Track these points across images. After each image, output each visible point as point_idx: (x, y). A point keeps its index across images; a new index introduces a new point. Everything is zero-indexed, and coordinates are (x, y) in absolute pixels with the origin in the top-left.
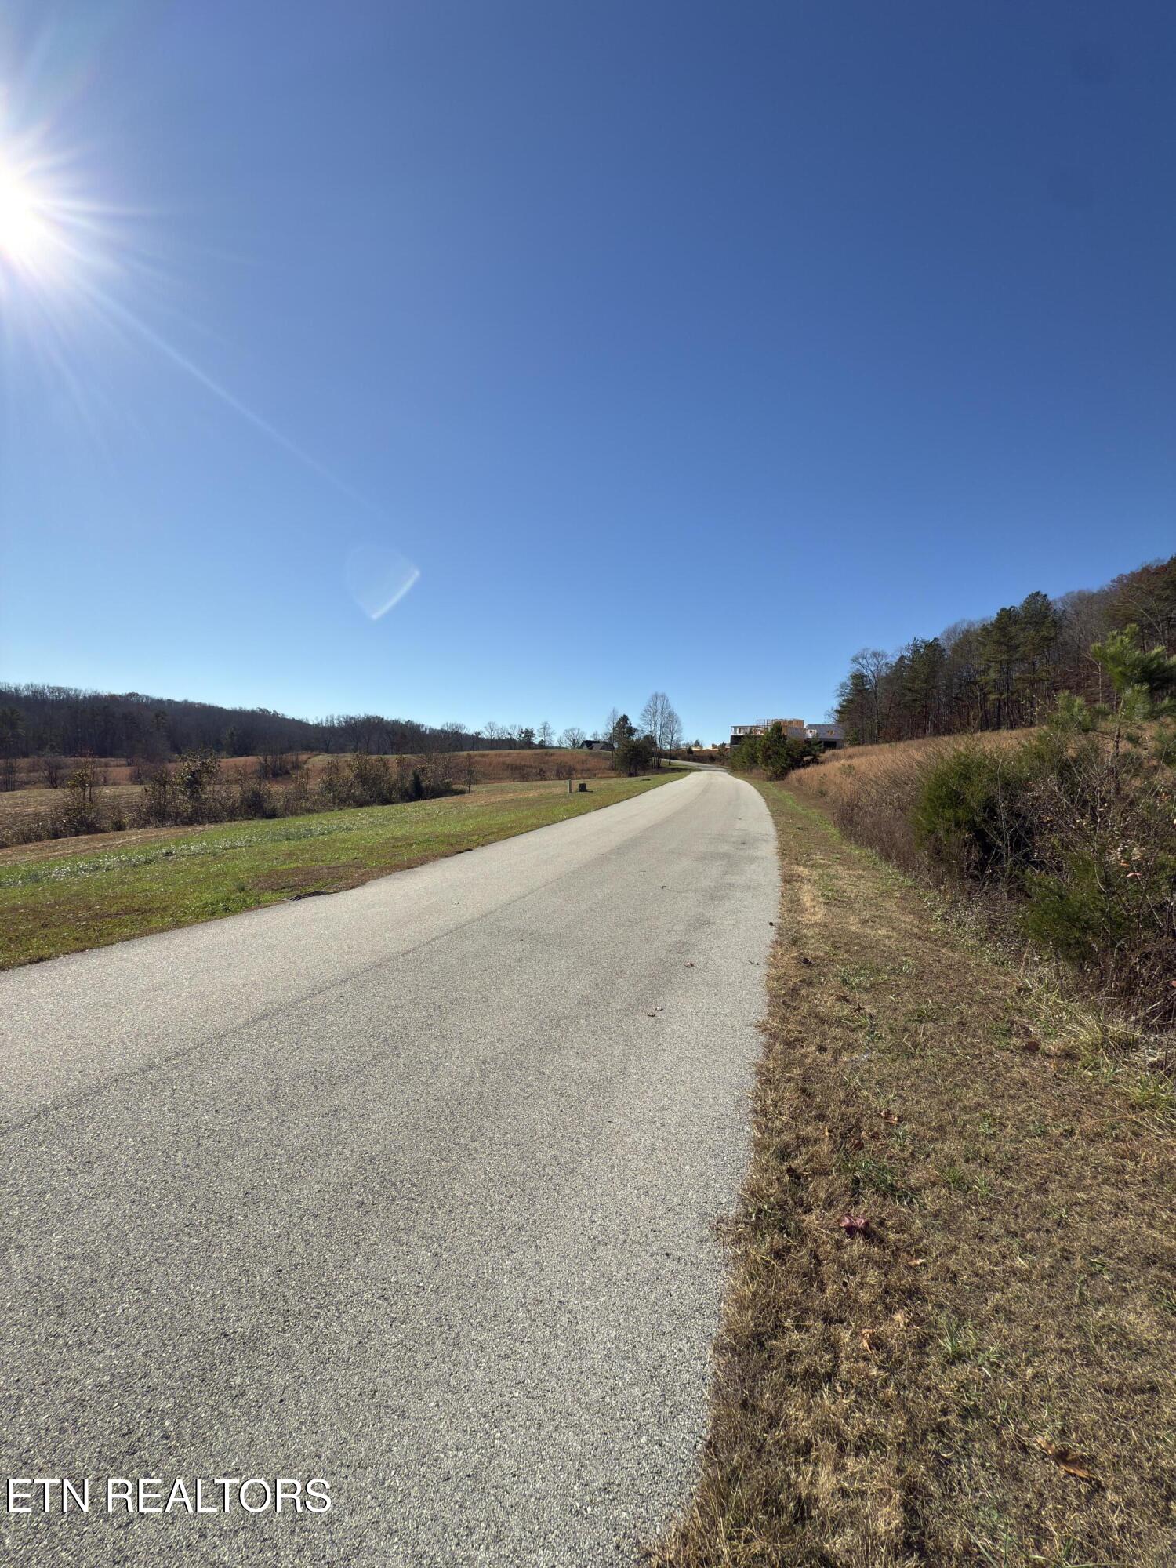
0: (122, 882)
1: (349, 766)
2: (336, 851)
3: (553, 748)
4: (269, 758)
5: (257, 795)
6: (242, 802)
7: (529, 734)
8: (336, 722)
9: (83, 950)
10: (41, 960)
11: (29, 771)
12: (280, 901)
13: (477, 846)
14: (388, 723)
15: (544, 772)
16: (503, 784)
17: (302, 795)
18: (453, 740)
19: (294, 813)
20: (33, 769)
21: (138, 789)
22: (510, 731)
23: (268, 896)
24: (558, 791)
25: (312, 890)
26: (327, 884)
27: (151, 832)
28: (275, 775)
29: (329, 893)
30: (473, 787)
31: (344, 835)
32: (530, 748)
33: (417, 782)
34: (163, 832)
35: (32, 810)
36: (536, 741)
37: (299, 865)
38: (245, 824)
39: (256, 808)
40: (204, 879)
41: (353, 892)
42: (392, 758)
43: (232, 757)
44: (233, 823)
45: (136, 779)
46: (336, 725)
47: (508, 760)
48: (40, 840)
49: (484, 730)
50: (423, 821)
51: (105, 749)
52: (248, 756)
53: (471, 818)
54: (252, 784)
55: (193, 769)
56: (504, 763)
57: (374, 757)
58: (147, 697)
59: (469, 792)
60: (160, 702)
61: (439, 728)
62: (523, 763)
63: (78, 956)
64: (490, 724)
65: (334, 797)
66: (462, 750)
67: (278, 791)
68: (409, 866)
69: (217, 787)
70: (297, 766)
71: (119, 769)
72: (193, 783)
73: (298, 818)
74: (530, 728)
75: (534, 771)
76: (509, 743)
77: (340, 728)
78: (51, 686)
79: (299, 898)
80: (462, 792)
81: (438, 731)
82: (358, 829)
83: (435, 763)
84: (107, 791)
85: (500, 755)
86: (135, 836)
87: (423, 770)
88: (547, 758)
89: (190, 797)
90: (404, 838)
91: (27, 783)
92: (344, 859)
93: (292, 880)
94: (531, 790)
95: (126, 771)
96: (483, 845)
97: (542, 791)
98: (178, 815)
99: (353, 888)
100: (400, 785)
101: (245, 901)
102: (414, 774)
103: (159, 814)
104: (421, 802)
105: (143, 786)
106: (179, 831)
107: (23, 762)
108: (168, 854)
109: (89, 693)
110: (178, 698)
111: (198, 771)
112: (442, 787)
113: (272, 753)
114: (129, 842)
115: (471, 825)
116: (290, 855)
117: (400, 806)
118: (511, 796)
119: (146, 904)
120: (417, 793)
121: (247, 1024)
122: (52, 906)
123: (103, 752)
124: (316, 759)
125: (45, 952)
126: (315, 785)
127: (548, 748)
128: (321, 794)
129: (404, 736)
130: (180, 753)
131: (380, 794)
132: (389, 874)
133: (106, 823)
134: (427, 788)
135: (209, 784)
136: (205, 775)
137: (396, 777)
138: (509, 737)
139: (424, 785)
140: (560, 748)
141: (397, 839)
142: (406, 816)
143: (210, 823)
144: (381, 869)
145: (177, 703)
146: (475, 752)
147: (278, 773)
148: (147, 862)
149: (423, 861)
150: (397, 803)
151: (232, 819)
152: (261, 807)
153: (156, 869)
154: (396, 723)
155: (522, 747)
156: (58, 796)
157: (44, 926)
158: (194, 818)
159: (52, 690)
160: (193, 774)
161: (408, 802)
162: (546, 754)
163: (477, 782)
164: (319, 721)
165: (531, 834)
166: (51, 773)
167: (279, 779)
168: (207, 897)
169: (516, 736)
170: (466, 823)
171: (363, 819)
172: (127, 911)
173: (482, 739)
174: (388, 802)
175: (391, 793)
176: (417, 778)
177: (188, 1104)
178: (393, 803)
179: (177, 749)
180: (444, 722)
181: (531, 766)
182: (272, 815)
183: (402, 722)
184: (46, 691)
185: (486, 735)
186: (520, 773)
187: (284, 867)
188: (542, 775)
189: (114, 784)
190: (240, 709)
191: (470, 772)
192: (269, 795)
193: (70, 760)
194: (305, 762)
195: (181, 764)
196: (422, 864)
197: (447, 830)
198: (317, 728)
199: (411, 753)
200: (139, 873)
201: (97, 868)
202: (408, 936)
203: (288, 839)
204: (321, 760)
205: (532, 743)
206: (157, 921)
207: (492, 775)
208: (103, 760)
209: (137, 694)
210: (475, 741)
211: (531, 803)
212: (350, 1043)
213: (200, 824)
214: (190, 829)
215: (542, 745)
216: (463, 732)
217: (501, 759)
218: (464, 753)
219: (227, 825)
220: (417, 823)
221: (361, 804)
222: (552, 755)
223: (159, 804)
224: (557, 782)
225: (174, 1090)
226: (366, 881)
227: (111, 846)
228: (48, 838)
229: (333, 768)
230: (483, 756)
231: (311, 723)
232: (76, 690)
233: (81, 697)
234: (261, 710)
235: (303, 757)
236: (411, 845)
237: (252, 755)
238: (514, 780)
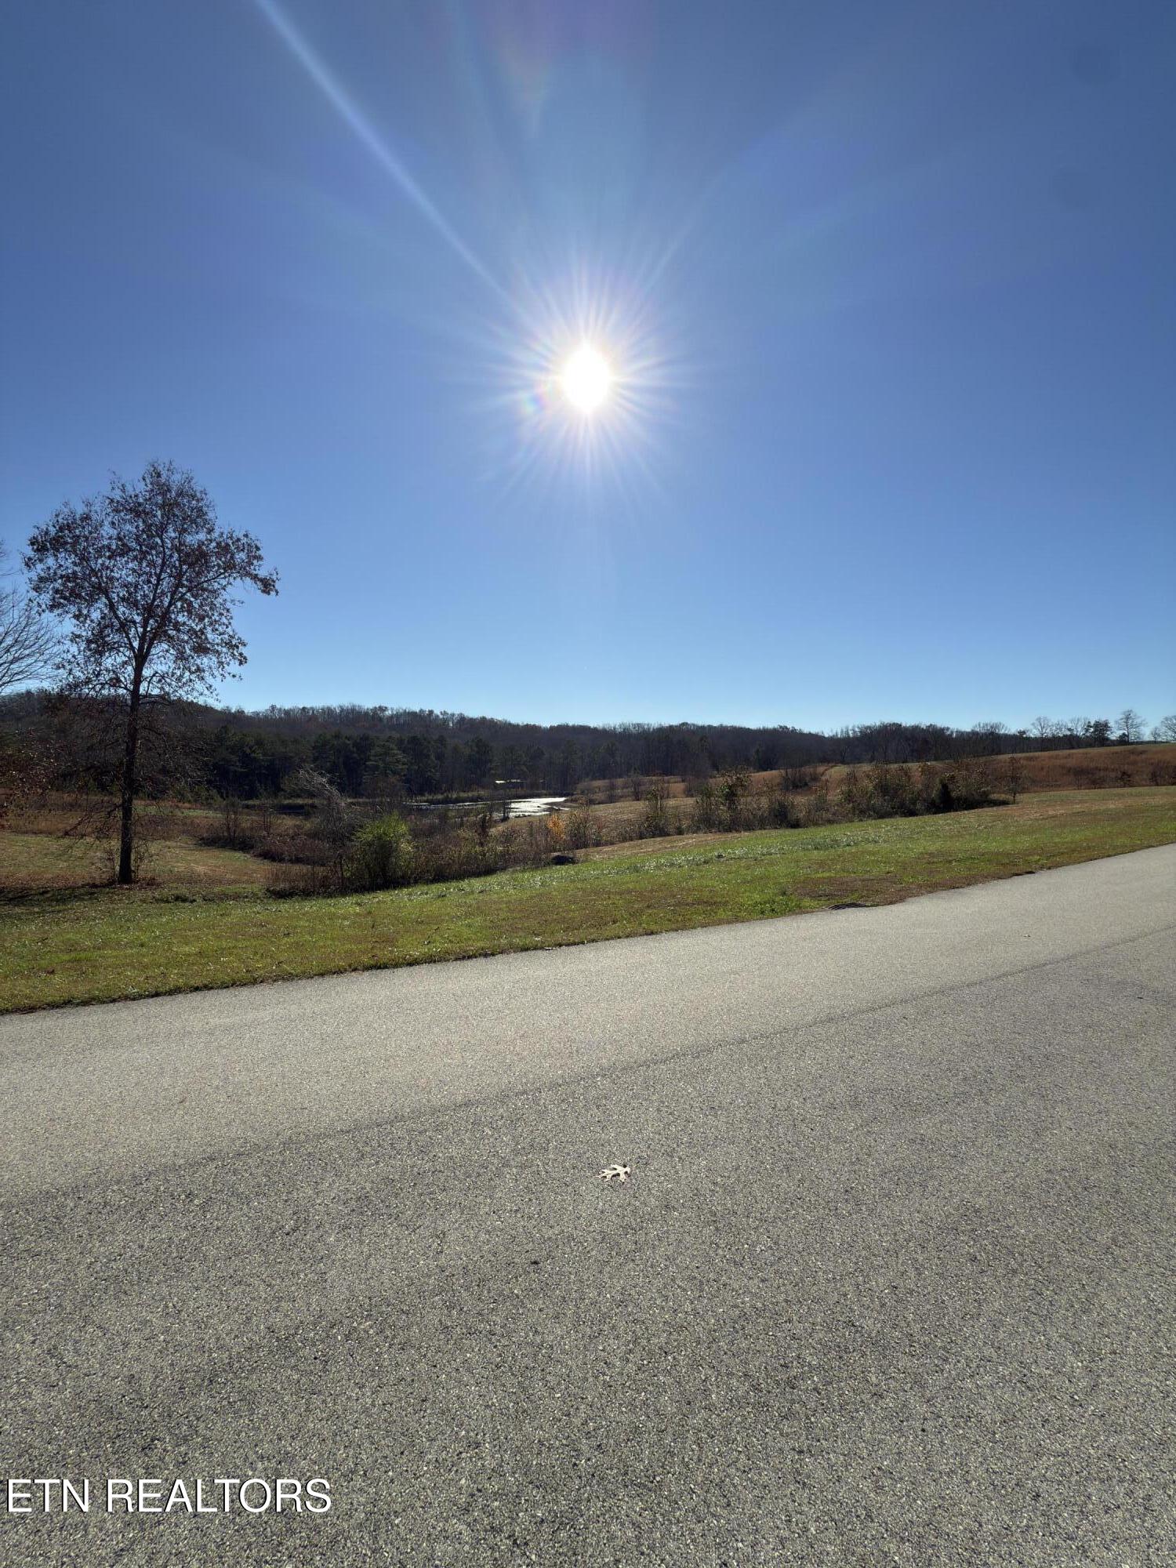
0: (691, 877)
1: (868, 776)
2: (867, 864)
3: (1142, 743)
4: (789, 771)
5: (782, 806)
6: (770, 812)
7: (1101, 728)
8: (851, 733)
9: (677, 930)
10: (652, 933)
11: (623, 788)
12: (820, 909)
13: (1042, 868)
14: (906, 729)
15: (1129, 776)
16: (1065, 793)
17: (822, 805)
18: (989, 742)
19: (816, 824)
20: (625, 787)
21: (691, 801)
22: (1070, 725)
23: (807, 902)
24: (1158, 801)
25: (848, 900)
26: (862, 897)
27: (701, 837)
28: (796, 787)
29: (865, 906)
30: (1019, 797)
31: (871, 847)
32: (1103, 745)
33: (945, 790)
34: (710, 837)
35: (626, 817)
36: (1114, 735)
37: (833, 875)
38: (774, 833)
39: (782, 818)
40: (751, 881)
41: (893, 907)
42: (914, 767)
43: (758, 771)
44: (763, 832)
45: (689, 793)
46: (851, 735)
47: (1071, 763)
48: (632, 840)
49: (1030, 727)
50: (960, 835)
51: (667, 770)
52: (772, 769)
53: (1024, 833)
54: (778, 795)
55: (730, 783)
56: (1063, 767)
57: (894, 766)
58: (694, 725)
59: (1014, 802)
60: (703, 728)
61: (969, 730)
62: (1092, 765)
63: (674, 934)
64: (1039, 719)
65: (854, 808)
66: (999, 753)
67: (801, 801)
68: (954, 885)
69: (749, 799)
70: (815, 778)
71: (677, 786)
72: (731, 796)
73: (820, 829)
74: (1103, 719)
75: (1113, 775)
76: (1070, 741)
77: (856, 738)
78: (634, 722)
79: (837, 907)
80: (1004, 803)
81: (968, 733)
82: (885, 841)
83: (967, 770)
84: (672, 802)
85: (1057, 757)
86: (690, 839)
87: (953, 777)
88: (1132, 757)
89: (729, 808)
90: (940, 853)
91: (621, 797)
92: (875, 872)
93: (828, 889)
94: (1112, 800)
95: (681, 786)
96: (1049, 868)
97: (1129, 801)
98: (720, 823)
99: (891, 903)
100: (925, 796)
101: (787, 905)
102: (941, 782)
103: (706, 822)
104: (953, 814)
105: (695, 798)
106: (723, 837)
107: (620, 781)
108: (720, 856)
109: (656, 726)
110: (715, 724)
111: (733, 785)
112: (977, 797)
113: (792, 766)
114: (687, 844)
115: (1025, 842)
116: (822, 864)
117: (927, 818)
118: (1078, 807)
119: (711, 898)
120: (946, 803)
121: (815, 1024)
122: (652, 891)
123: (667, 772)
124: (833, 770)
125: (653, 927)
126: (834, 796)
127: (1132, 743)
128: (840, 804)
129: (926, 742)
130: (718, 770)
131: (902, 805)
132: (931, 892)
133: (671, 829)
134: (959, 799)
135: (743, 796)
136: (739, 788)
137: (920, 786)
138: (1069, 733)
139: (954, 794)
140: (1155, 742)
141: (931, 854)
142: (937, 830)
143: (745, 830)
144: (920, 886)
145: (715, 727)
146: (1020, 755)
147: (797, 785)
148: (705, 862)
149: (970, 881)
150: (922, 814)
151: (762, 828)
152: (786, 817)
153: (714, 868)
154: (915, 729)
155: (1091, 746)
156: (641, 806)
157: (648, 907)
158: (734, 825)
159: (634, 726)
160: (730, 787)
161: (935, 813)
162: (1132, 752)
163: (1024, 790)
164: (834, 733)
165: (1129, 856)
166: (635, 789)
167: (799, 790)
168: (757, 897)
169: (1080, 731)
170: (1018, 839)
171: (888, 831)
172: (700, 902)
173: (1029, 739)
174: (912, 813)
175: (914, 804)
176: (945, 786)
177: (779, 1084)
178: (917, 815)
179: (715, 767)
180: (975, 722)
181: (1106, 769)
182: (796, 825)
183: (923, 726)
184: (631, 728)
185: (1034, 733)
186: (1089, 777)
187: (819, 875)
188: (1125, 779)
189: (674, 797)
190: (764, 728)
191: (1014, 779)
192: (793, 805)
193: (646, 779)
194: (823, 774)
195: (721, 779)
196: (969, 885)
197: (993, 846)
198: (833, 741)
199: (936, 760)
200: (701, 871)
201: (672, 865)
202: (970, 965)
203: (816, 848)
204: (838, 772)
205: (1108, 739)
206: (721, 914)
207: (1047, 781)
208: (666, 778)
209: (687, 723)
210: (1020, 742)
211: (1114, 817)
212: (925, 1070)
213: (737, 831)
214: (730, 835)
215: (1123, 741)
216: (1002, 732)
217: (1058, 762)
218: (1006, 757)
219: (758, 833)
220: (951, 837)
221: (882, 816)
222: (1142, 753)
223: (707, 813)
224: (1155, 789)
225: (766, 1068)
226: (905, 898)
227: (676, 846)
228: (637, 839)
229: (852, 779)
230: (1030, 759)
231: (826, 736)
232: (648, 725)
233: (651, 730)
234: (781, 727)
235: (821, 769)
236: (950, 862)
237: (775, 769)
238: (1079, 787)
